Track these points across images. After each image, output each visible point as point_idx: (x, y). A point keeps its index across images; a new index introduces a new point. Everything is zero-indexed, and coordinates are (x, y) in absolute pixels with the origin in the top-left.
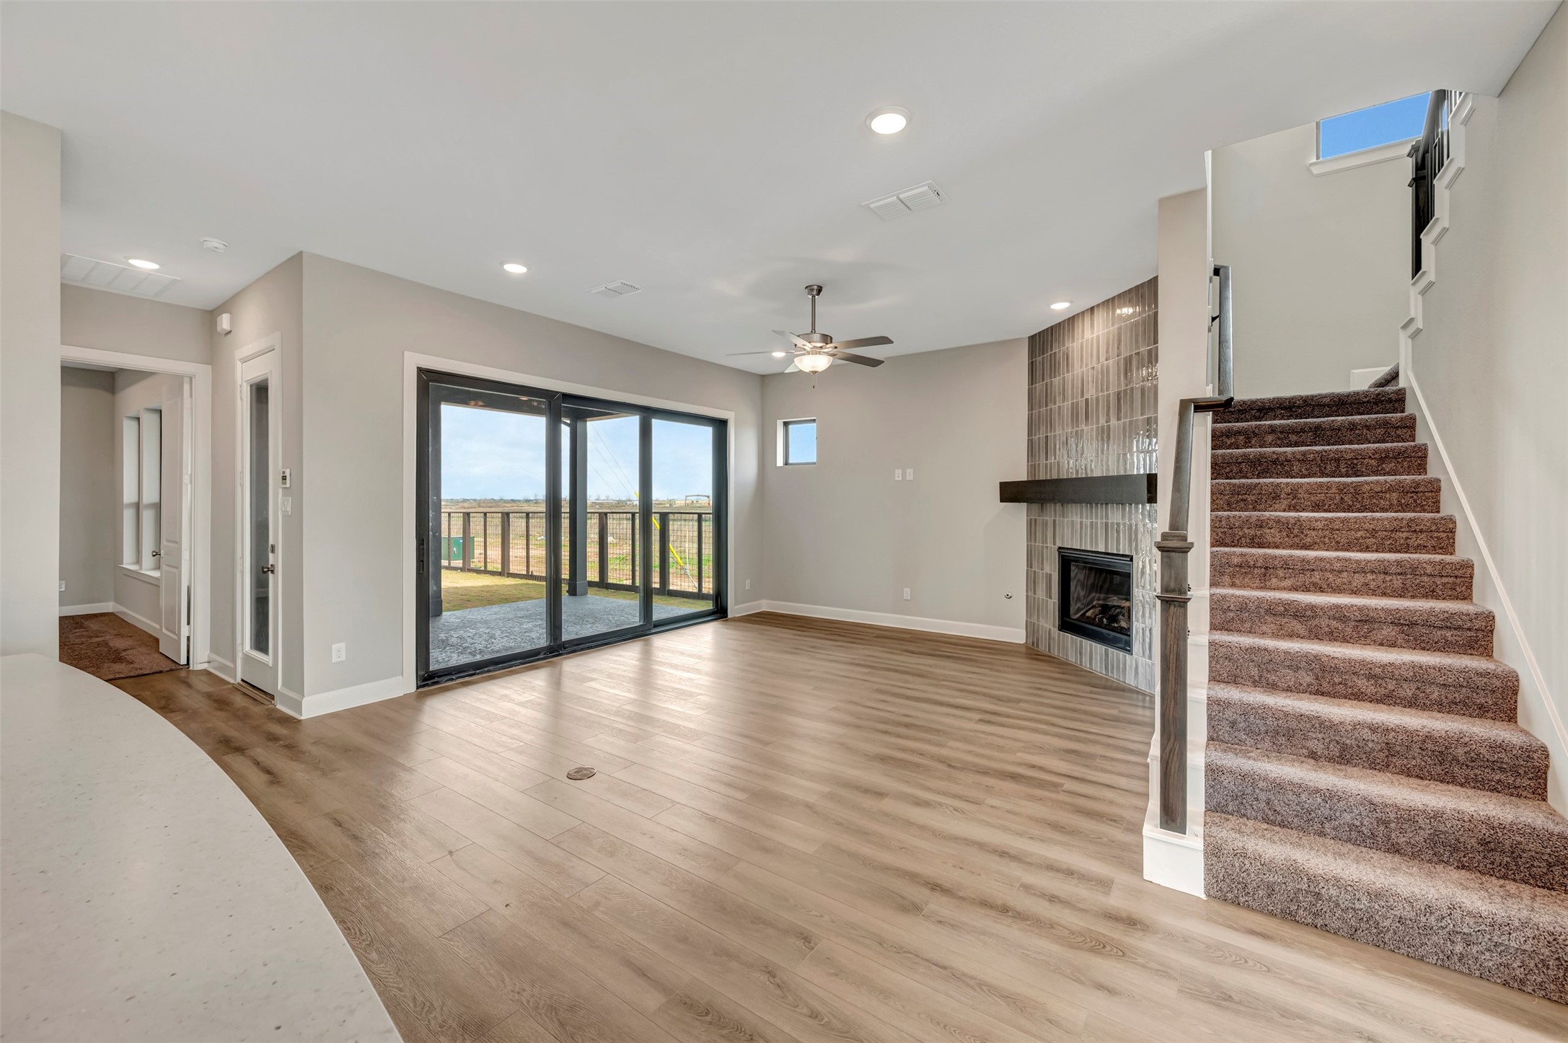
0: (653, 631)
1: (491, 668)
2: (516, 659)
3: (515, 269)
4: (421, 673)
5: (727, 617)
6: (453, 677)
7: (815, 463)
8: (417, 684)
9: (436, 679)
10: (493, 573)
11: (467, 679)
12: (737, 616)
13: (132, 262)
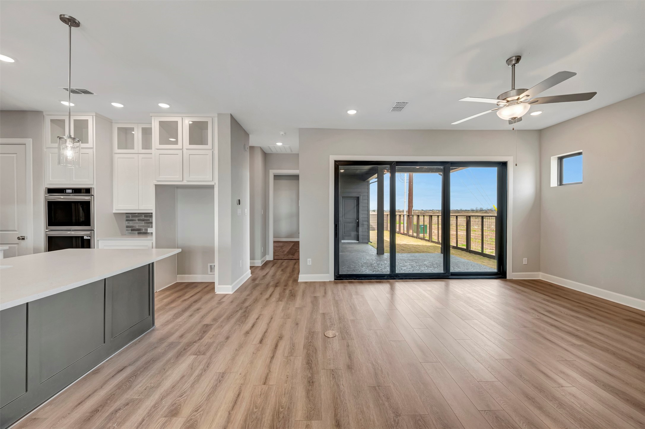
0: (450, 277)
1: (363, 278)
2: (374, 277)
3: (352, 112)
4: (336, 274)
5: (506, 278)
6: (348, 279)
7: (582, 183)
8: (335, 278)
9: (342, 278)
10: (426, 240)
11: (353, 280)
12: (514, 279)
13: (277, 144)
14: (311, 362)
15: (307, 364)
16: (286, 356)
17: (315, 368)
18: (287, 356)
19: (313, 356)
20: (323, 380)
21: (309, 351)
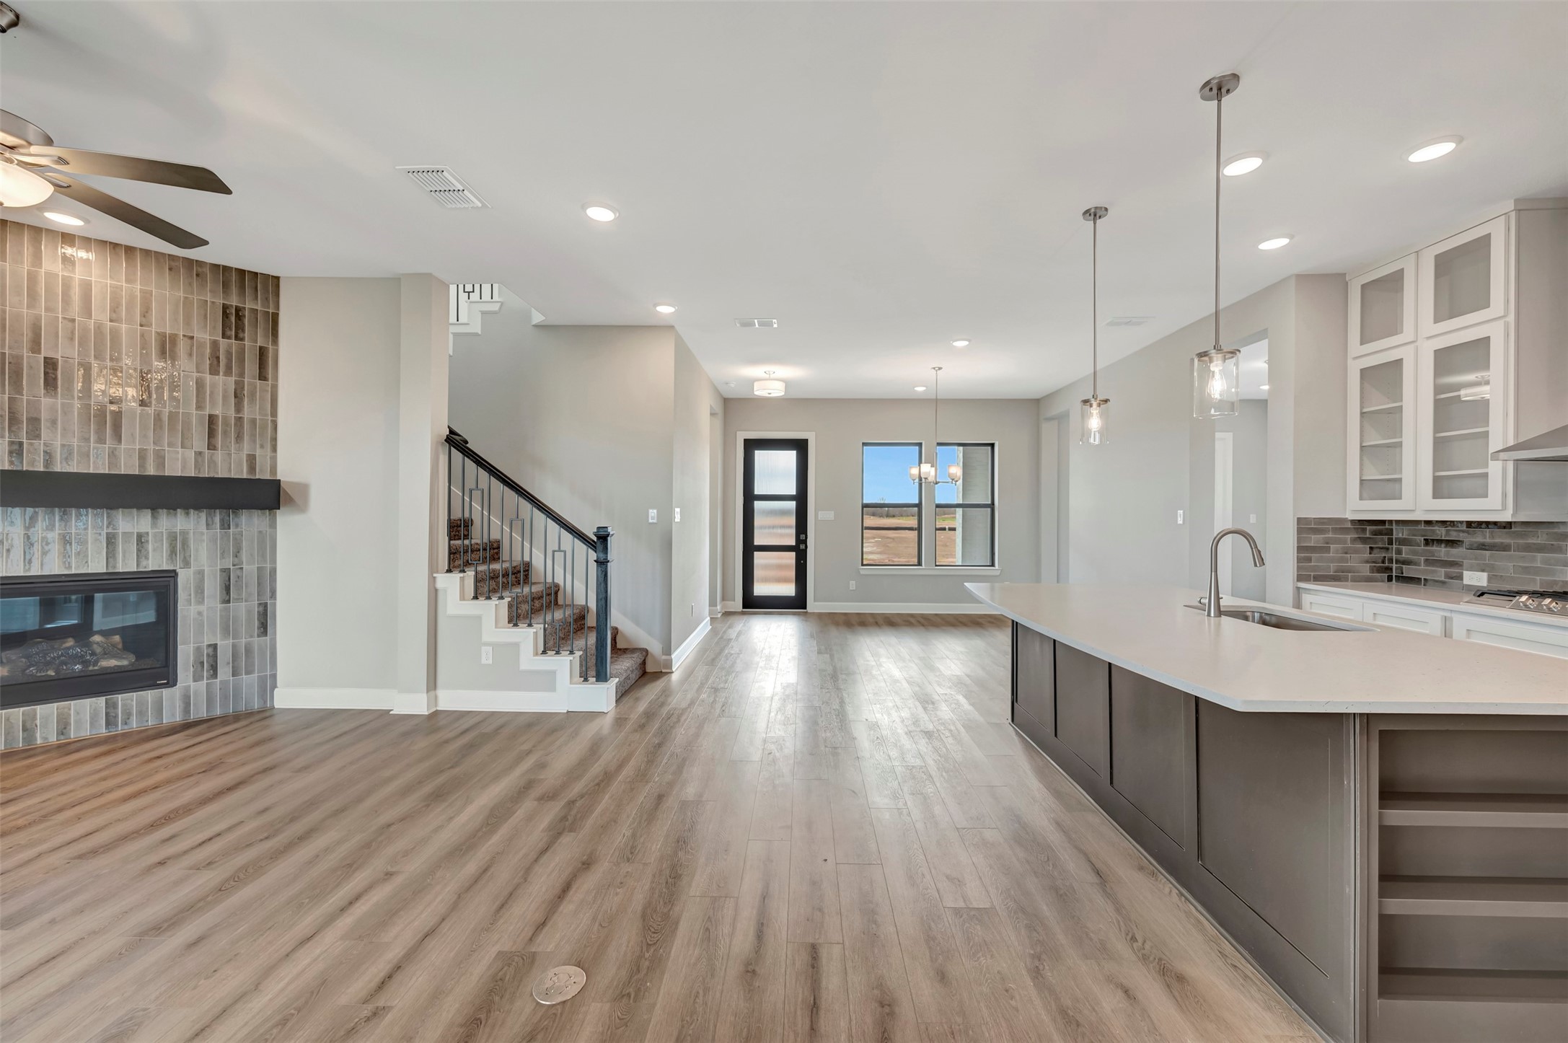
14: (670, 880)
15: (681, 875)
16: (730, 897)
17: (664, 866)
18: (728, 899)
19: (660, 896)
20: (657, 845)
21: (665, 910)
